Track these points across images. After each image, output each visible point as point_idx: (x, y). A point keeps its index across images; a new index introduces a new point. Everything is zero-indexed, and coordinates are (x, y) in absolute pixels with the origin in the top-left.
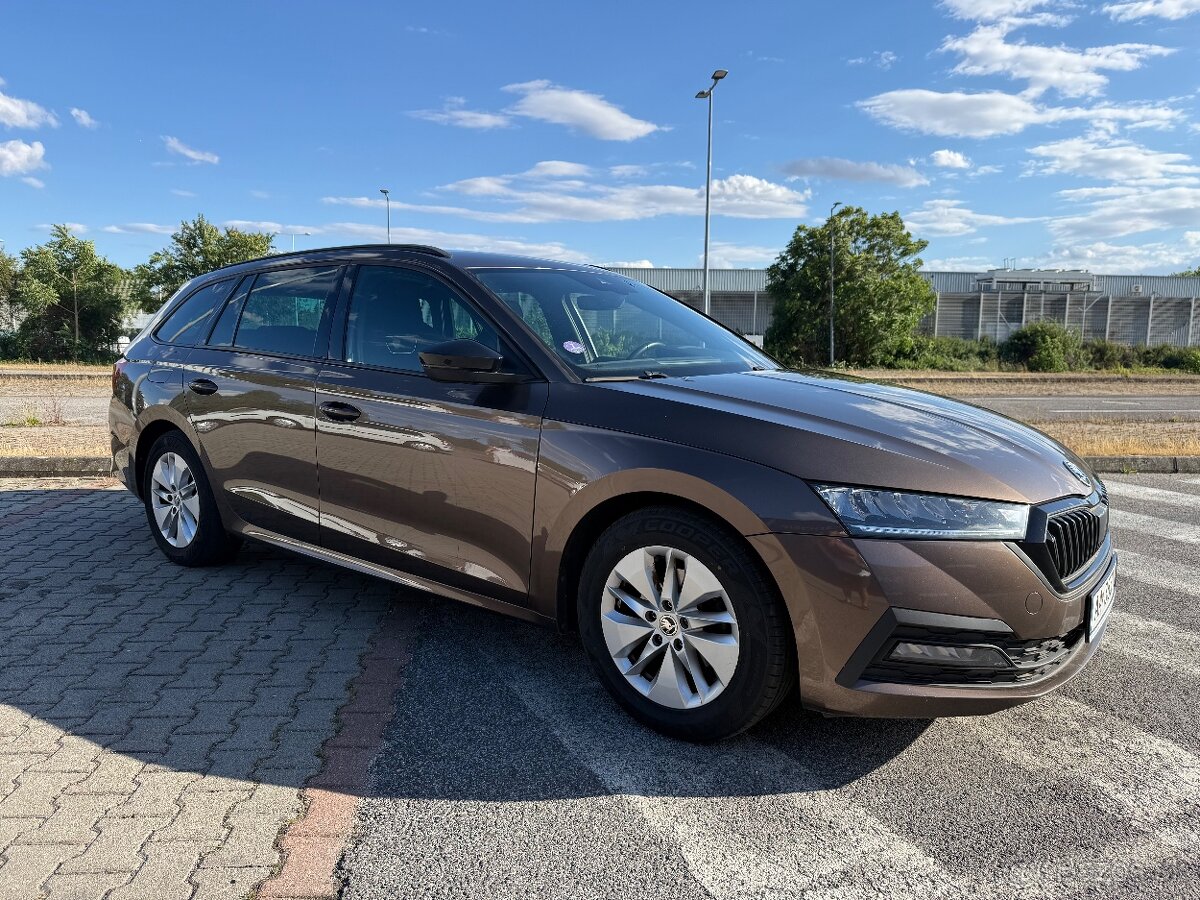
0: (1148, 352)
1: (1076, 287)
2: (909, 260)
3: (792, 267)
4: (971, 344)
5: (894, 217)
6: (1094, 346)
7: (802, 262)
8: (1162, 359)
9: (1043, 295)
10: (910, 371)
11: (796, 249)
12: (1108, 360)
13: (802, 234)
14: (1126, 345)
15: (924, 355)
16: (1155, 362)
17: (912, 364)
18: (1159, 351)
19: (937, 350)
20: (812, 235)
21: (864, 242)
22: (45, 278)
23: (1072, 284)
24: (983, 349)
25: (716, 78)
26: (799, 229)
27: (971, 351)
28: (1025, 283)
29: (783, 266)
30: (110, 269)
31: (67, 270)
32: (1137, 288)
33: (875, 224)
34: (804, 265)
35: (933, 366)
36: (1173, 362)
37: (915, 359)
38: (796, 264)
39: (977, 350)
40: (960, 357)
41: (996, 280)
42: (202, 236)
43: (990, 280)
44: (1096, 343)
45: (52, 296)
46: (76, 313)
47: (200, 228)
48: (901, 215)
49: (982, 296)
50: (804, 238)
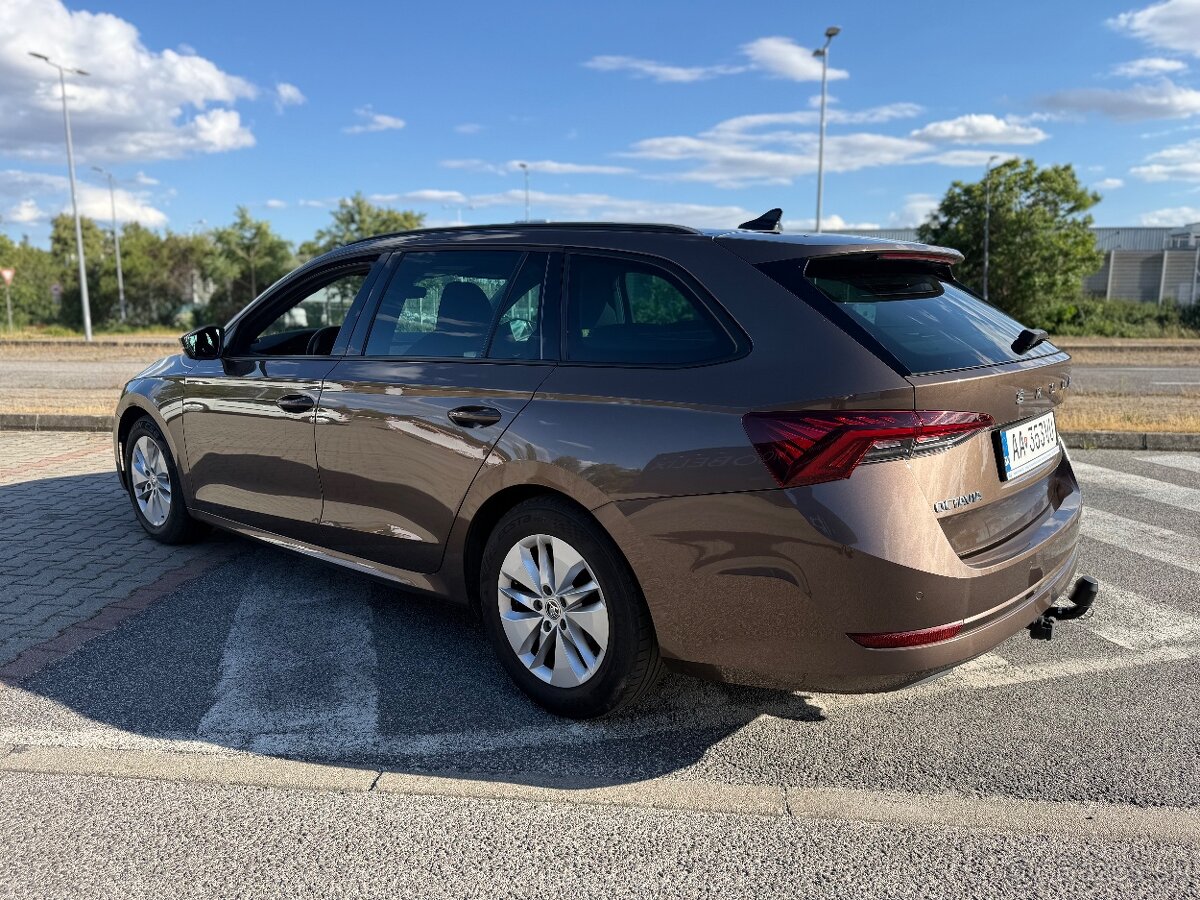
2: (1079, 216)
3: (945, 226)
4: (1150, 307)
5: (1067, 168)
7: (955, 220)
10: (1072, 337)
11: (949, 207)
13: (957, 190)
15: (1092, 320)
17: (1076, 329)
19: (1107, 315)
20: (968, 191)
21: (1028, 197)
22: (230, 255)
24: (1163, 313)
25: (830, 35)
26: (955, 185)
27: (1149, 316)
29: (935, 225)
30: (282, 245)
31: (248, 248)
33: (1043, 178)
34: (957, 224)
35: (1101, 332)
37: (1081, 324)
38: (949, 222)
39: (1156, 314)
40: (1135, 322)
41: (1193, 235)
42: (360, 213)
43: (1187, 235)
45: (234, 272)
46: (254, 288)
47: (358, 204)
48: (1075, 168)
49: (1166, 254)
50: (959, 195)
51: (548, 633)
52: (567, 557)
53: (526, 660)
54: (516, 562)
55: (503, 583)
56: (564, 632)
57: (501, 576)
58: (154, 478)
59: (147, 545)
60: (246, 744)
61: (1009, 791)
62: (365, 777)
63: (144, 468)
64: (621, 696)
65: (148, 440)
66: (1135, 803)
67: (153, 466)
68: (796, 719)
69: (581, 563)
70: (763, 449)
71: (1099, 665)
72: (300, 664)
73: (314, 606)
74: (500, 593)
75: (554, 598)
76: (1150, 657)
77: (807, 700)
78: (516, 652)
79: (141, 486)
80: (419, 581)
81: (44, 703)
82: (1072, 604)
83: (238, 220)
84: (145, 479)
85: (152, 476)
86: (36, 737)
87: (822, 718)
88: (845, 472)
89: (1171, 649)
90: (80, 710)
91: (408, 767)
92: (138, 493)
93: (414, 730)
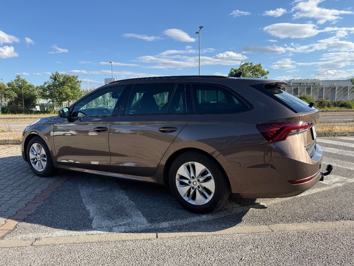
0: (335, 103)
1: (316, 84)
6: (319, 101)
8: (340, 105)
9: (306, 87)
12: (323, 105)
13: (233, 71)
14: (329, 101)
16: (337, 105)
18: (338, 103)
20: (235, 71)
21: (251, 73)
23: (314, 83)
26: (232, 69)
28: (300, 83)
31: (20, 87)
32: (334, 84)
36: (343, 105)
41: (291, 83)
44: (320, 101)
45: (15, 95)
46: (23, 100)
48: (262, 65)
49: (286, 87)
50: (233, 72)
51: (194, 190)
52: (200, 167)
53: (186, 199)
54: (182, 171)
55: (177, 177)
56: (199, 189)
57: (177, 175)
58: (38, 156)
59: (36, 178)
60: (110, 230)
61: (322, 220)
62: (153, 235)
63: (35, 153)
64: (219, 206)
65: (37, 145)
66: (351, 220)
67: (39, 152)
68: (260, 208)
69: (205, 168)
70: (263, 134)
71: (324, 189)
72: (112, 207)
73: (104, 191)
74: (176, 180)
75: (196, 180)
76: (334, 186)
77: (260, 204)
78: (183, 197)
79: (34, 159)
80: (149, 179)
81: (36, 226)
82: (327, 171)
83: (17, 79)
84: (35, 157)
85: (38, 155)
86: (41, 235)
87: (266, 208)
88: (285, 138)
89: (338, 184)
90: (50, 226)
91: (164, 231)
92: (32, 161)
93: (159, 221)
